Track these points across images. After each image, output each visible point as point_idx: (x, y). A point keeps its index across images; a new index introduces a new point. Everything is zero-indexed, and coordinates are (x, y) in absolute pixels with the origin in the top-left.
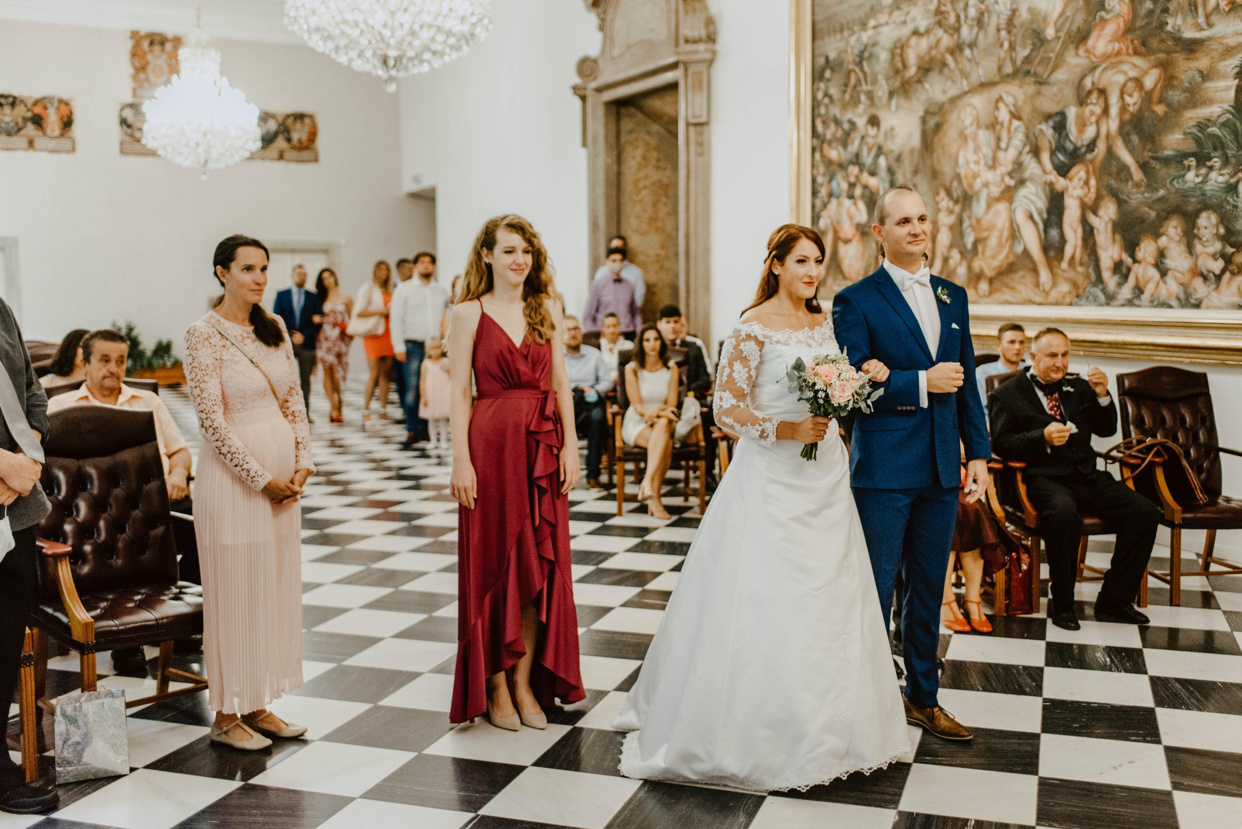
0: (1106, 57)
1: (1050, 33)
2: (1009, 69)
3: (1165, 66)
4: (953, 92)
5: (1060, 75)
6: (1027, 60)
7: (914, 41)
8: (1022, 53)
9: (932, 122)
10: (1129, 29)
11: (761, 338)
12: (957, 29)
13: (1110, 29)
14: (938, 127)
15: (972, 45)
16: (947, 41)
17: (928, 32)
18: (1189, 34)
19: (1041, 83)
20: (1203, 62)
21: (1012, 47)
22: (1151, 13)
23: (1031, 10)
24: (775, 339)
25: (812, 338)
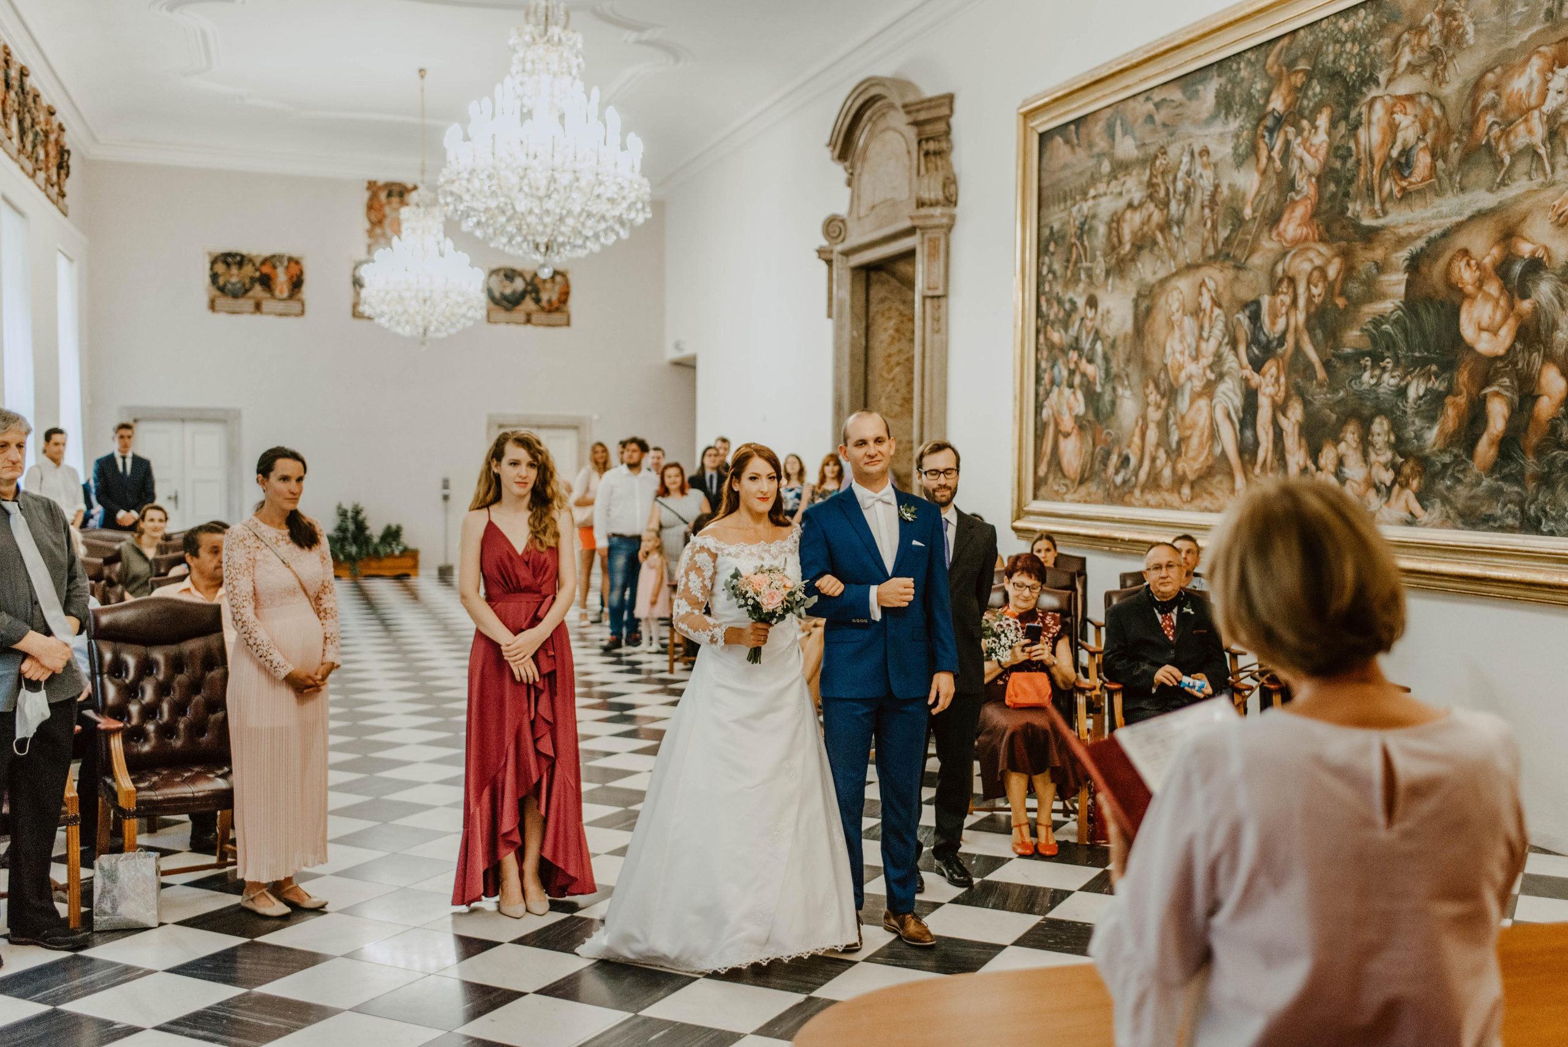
0: (1296, 242)
1: (1248, 212)
2: (1211, 251)
3: (1346, 255)
4: (1162, 274)
5: (1256, 260)
6: (1228, 241)
7: (1128, 214)
8: (1224, 234)
9: (1143, 306)
10: (1315, 214)
11: (713, 550)
12: (1167, 205)
13: (1300, 211)
14: (1149, 311)
15: (1180, 222)
16: (1157, 217)
17: (1141, 205)
18: (1367, 221)
19: (1239, 267)
20: (1378, 253)
21: (1214, 228)
22: (1334, 196)
23: (1231, 186)
24: (726, 552)
25: (769, 551)
